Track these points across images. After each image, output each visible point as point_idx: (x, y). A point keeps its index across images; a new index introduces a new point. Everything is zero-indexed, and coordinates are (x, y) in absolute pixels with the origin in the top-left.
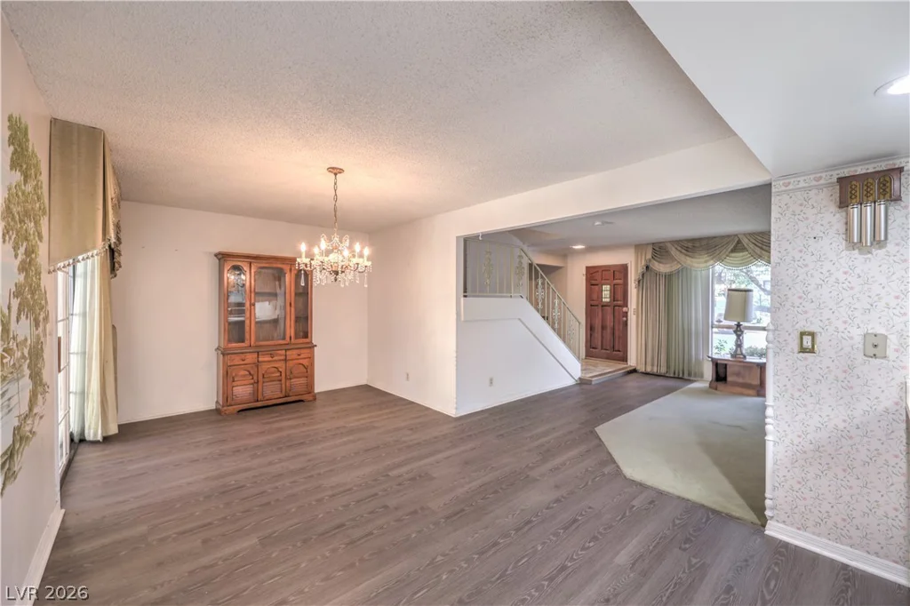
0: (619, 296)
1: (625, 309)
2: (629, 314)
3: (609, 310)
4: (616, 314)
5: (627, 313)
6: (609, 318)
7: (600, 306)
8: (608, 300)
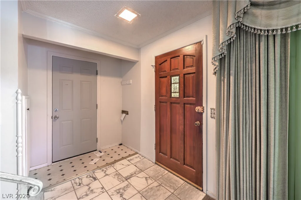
0: (190, 90)
1: (198, 109)
2: (204, 115)
3: (179, 108)
4: (188, 114)
5: (201, 114)
6: (179, 118)
7: (169, 103)
8: (177, 95)
